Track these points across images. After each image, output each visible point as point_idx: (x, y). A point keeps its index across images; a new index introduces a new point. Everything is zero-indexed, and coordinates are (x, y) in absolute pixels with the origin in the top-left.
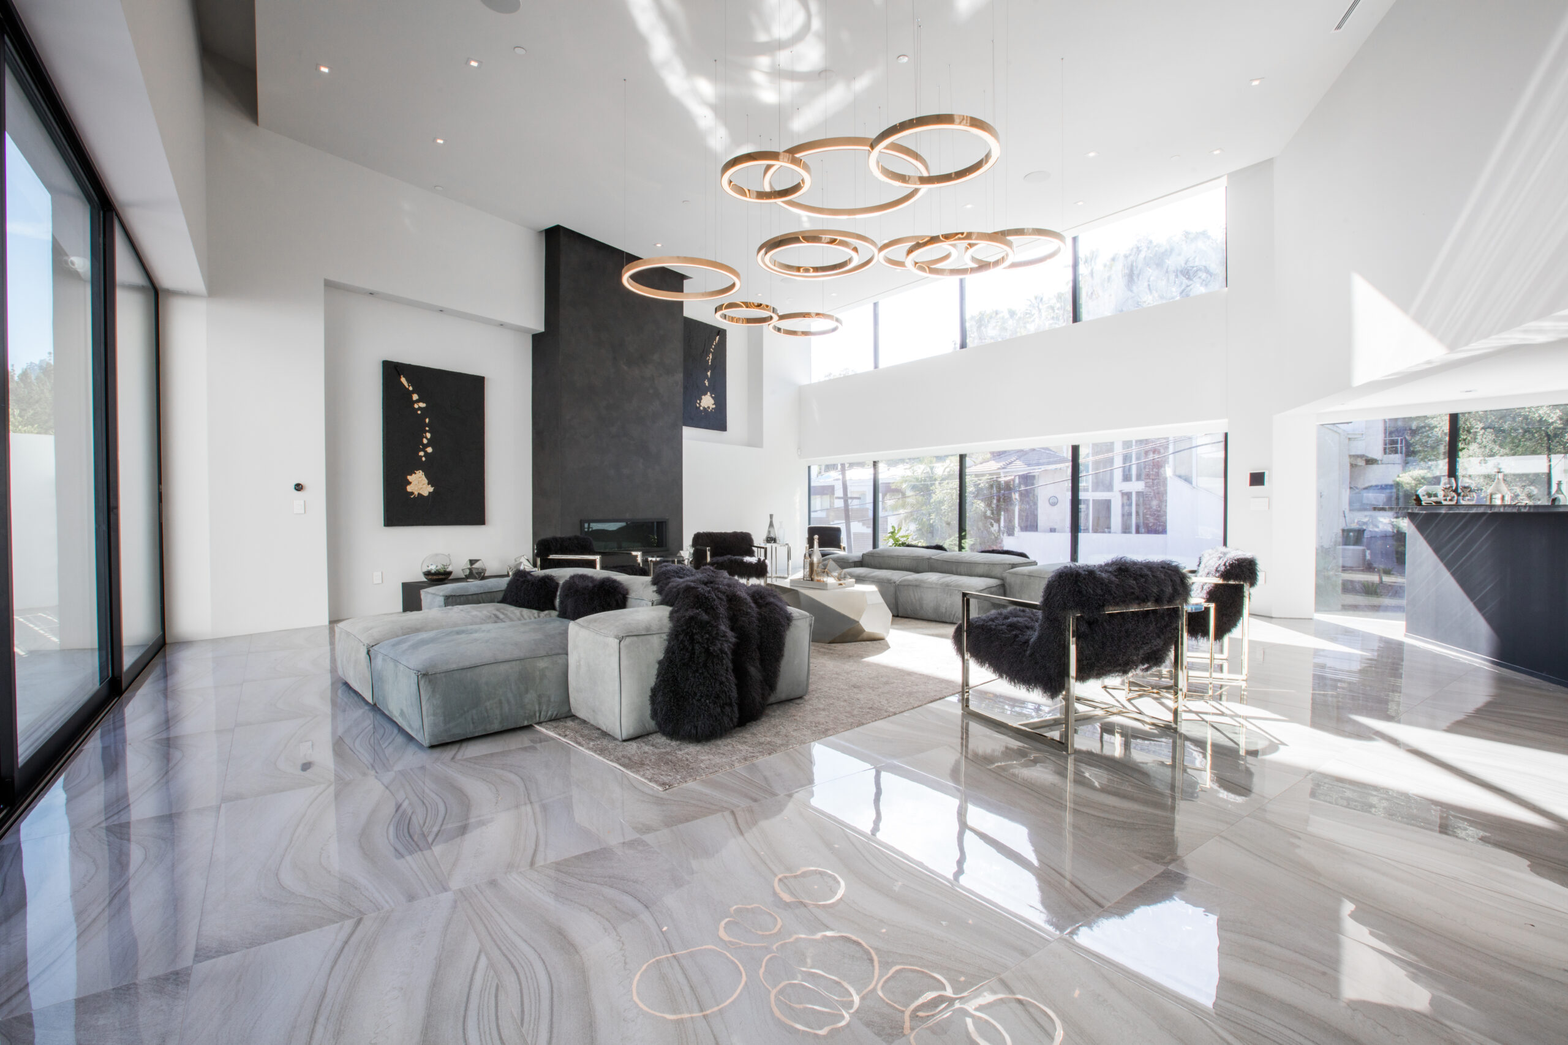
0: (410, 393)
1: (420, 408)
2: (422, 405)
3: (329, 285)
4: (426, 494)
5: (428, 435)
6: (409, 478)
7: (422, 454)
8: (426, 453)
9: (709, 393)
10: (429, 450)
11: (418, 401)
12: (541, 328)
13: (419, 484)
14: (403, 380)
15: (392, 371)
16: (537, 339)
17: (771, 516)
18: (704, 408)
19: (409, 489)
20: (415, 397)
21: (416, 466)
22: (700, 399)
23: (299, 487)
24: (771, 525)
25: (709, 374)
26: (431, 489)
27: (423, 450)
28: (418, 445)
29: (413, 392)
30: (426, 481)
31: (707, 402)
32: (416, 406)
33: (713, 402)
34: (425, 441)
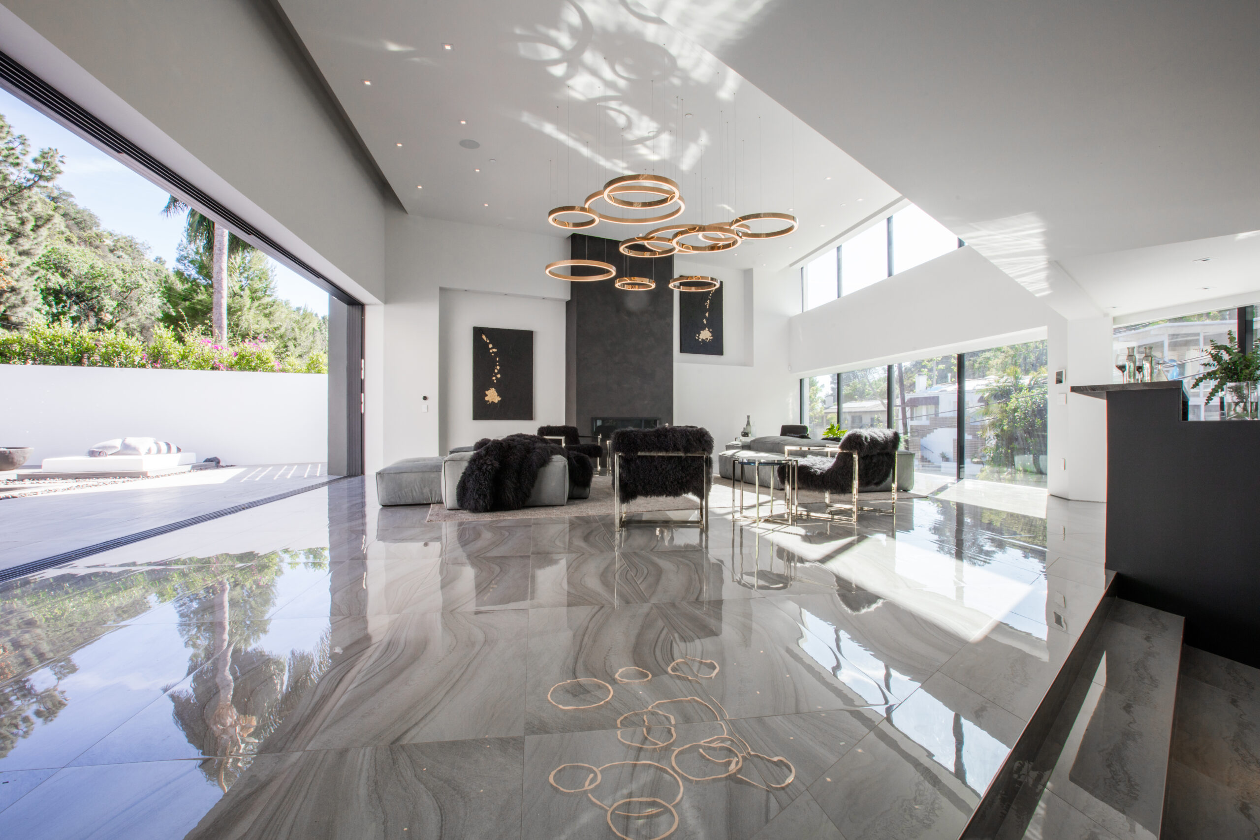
0: (487, 344)
1: (493, 352)
2: (495, 350)
3: (442, 290)
4: (496, 401)
5: (498, 367)
6: (487, 392)
7: (494, 378)
8: (496, 377)
9: (707, 329)
10: (499, 376)
11: (492, 348)
12: (569, 298)
13: (492, 396)
14: (484, 337)
15: (478, 332)
16: (568, 303)
17: (748, 417)
18: (702, 340)
19: (487, 399)
20: (491, 346)
21: (490, 385)
22: (699, 334)
23: (425, 398)
24: (748, 424)
25: (707, 315)
26: (499, 399)
27: (495, 376)
28: (492, 373)
29: (490, 343)
30: (496, 394)
31: (705, 335)
32: (491, 351)
33: (710, 335)
34: (496, 371)
